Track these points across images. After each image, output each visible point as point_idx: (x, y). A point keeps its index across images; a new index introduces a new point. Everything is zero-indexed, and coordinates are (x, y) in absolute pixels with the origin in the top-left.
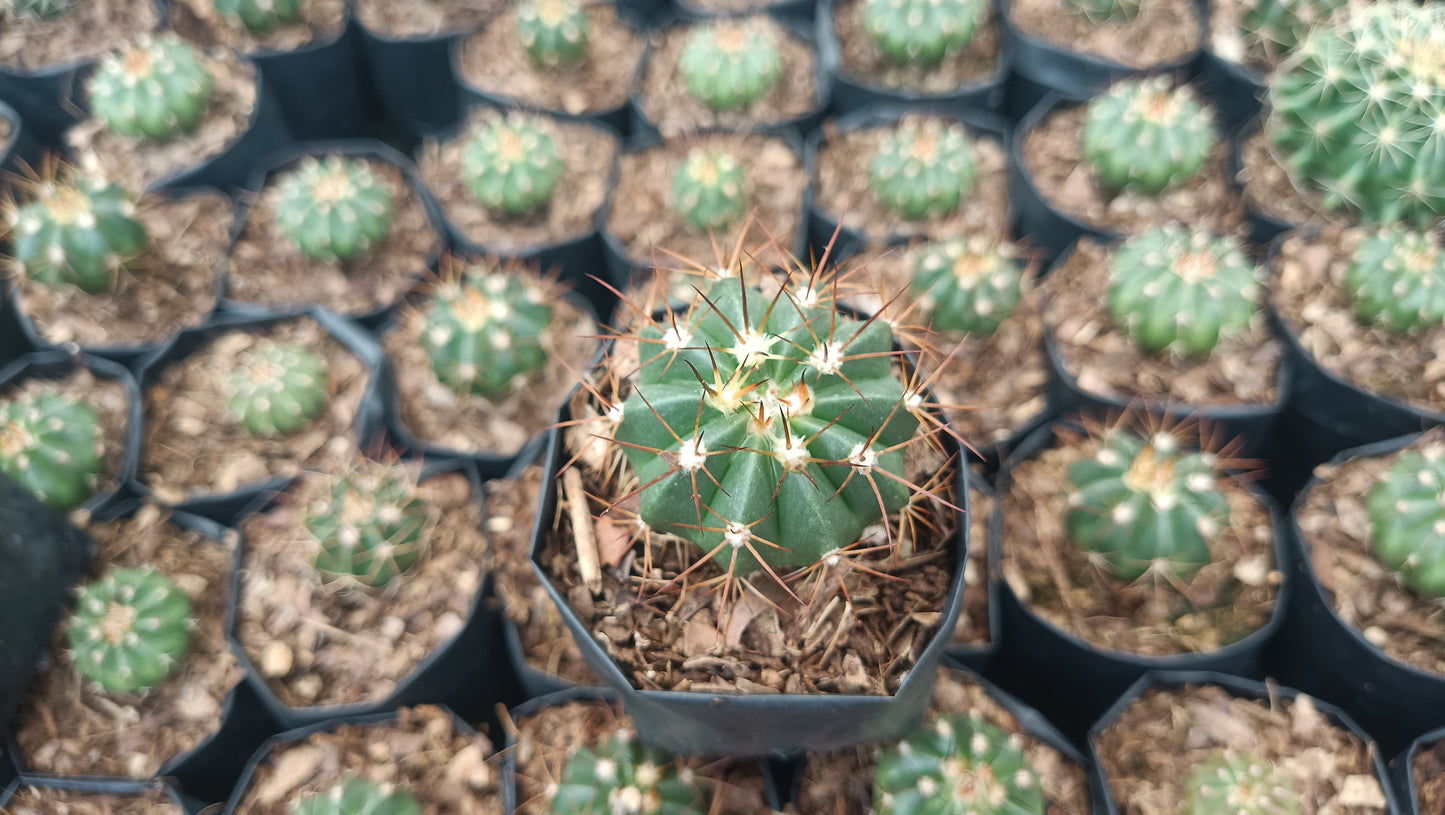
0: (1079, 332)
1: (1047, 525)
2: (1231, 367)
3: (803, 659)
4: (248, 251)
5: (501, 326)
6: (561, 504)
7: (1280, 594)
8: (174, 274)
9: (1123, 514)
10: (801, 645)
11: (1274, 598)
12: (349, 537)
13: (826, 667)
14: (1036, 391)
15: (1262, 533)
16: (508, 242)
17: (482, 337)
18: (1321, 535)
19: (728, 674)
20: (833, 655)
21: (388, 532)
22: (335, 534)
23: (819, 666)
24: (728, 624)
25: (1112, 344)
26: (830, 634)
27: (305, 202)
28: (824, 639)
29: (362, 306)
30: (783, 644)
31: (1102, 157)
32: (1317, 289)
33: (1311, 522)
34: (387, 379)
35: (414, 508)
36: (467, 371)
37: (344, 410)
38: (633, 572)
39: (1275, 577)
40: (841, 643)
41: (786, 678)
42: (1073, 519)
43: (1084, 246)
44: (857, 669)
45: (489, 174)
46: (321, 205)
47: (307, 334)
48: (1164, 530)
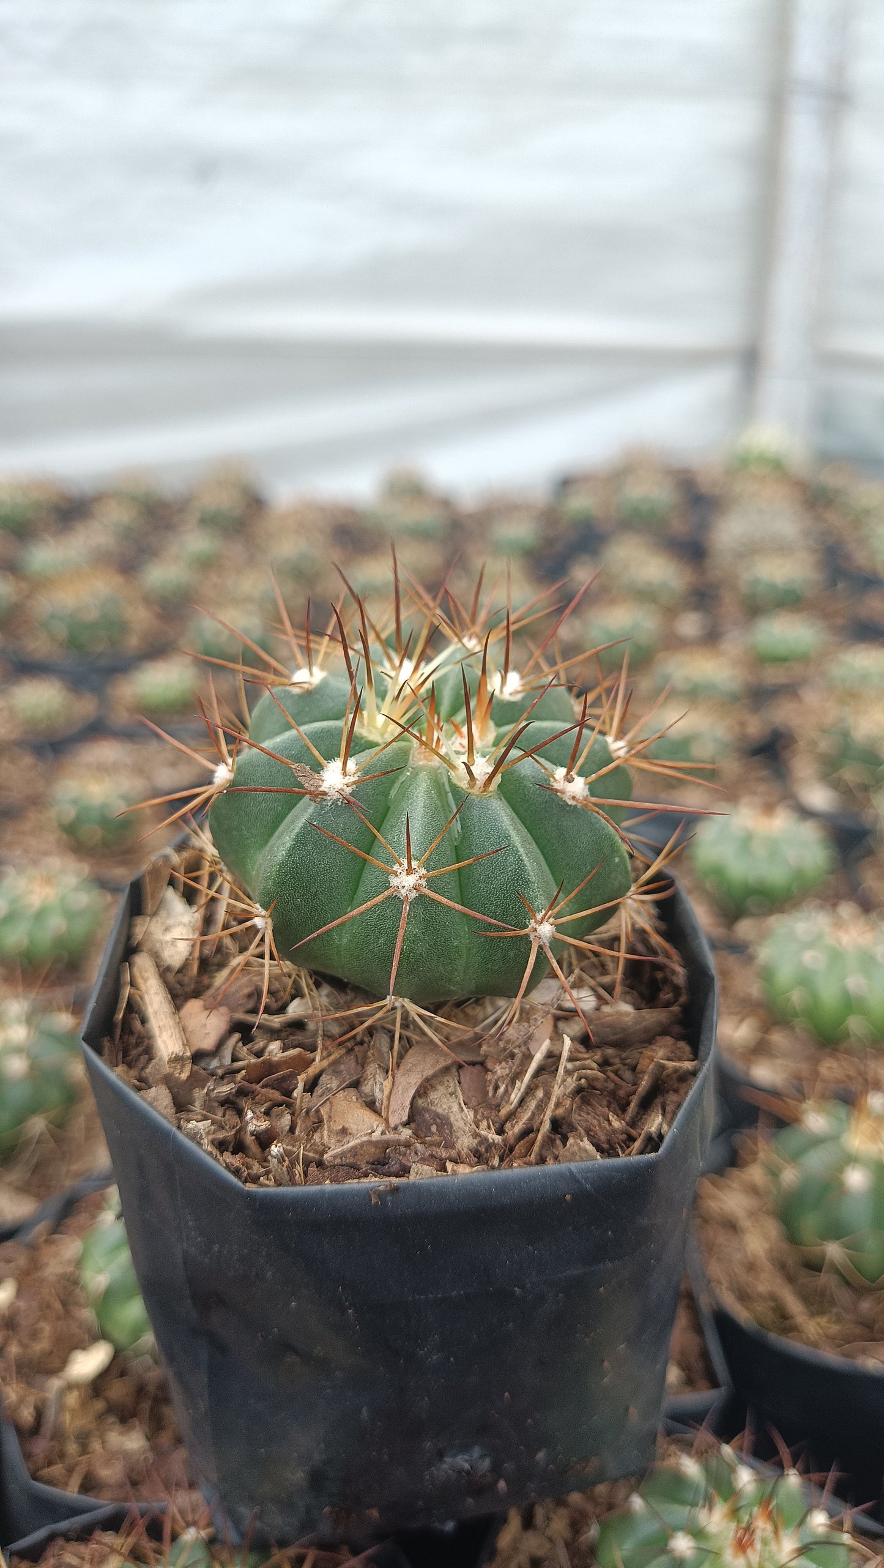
1: (758, 1239)
3: (506, 1149)
6: (127, 991)
9: (857, 1179)
10: (500, 1131)
19: (395, 1167)
20: (549, 1142)
23: (531, 1158)
24: (389, 1098)
26: (541, 1107)
28: (533, 1114)
30: (473, 1126)
40: (560, 1111)
45: (14, 914)
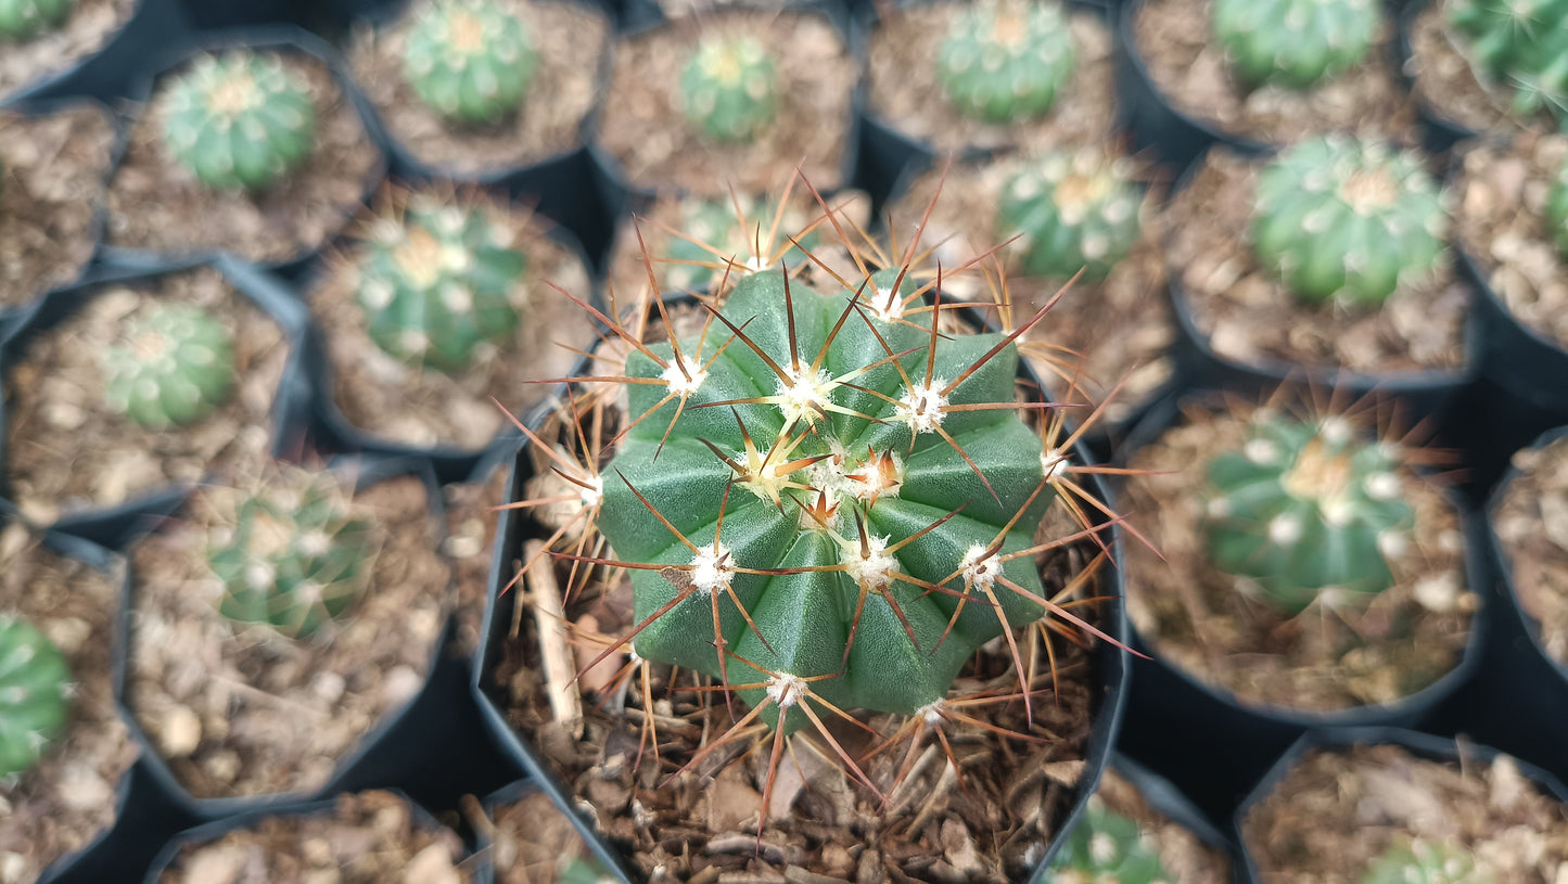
0: (1213, 275)
1: (1175, 534)
2: (1405, 318)
3: (882, 828)
4: (133, 181)
5: (458, 279)
6: (522, 598)
7: (1474, 624)
8: (42, 213)
9: (1284, 530)
10: (879, 810)
11: (1466, 628)
12: (261, 576)
13: (918, 836)
14: (1155, 355)
15: (1449, 542)
16: (468, 162)
17: (432, 294)
18: (1522, 544)
19: (773, 857)
20: (929, 820)
21: (314, 568)
22: (241, 573)
23: (905, 838)
24: (773, 785)
25: (1256, 292)
26: (922, 795)
27: (197, 114)
28: (913, 802)
29: (281, 250)
30: (852, 809)
31: (1240, 41)
32: (1508, 217)
33: (1511, 528)
34: (314, 348)
35: (348, 532)
36: (416, 340)
37: (259, 391)
38: (629, 702)
39: (1467, 601)
40: (938, 809)
41: (857, 857)
42: (1212, 532)
43: (1217, 161)
44: (962, 842)
45: (439, 71)
46: (218, 118)
47: (208, 290)
48: (1336, 552)
